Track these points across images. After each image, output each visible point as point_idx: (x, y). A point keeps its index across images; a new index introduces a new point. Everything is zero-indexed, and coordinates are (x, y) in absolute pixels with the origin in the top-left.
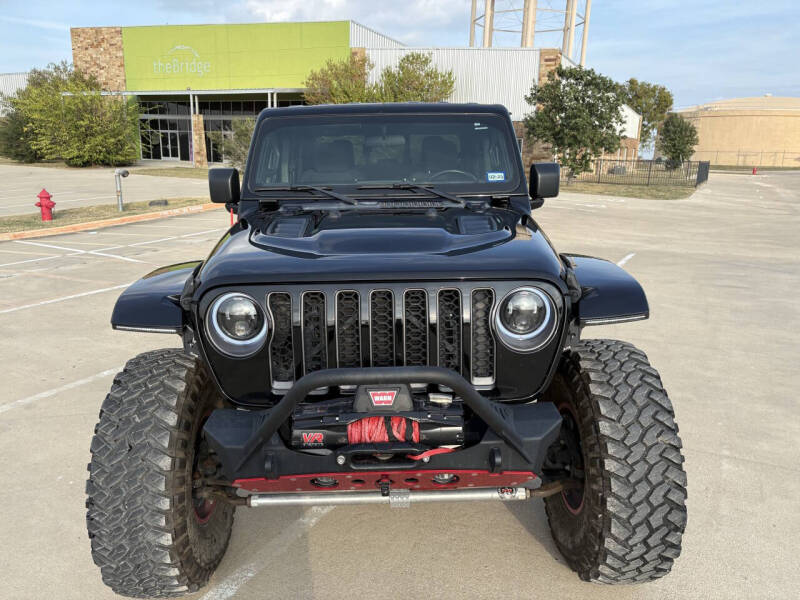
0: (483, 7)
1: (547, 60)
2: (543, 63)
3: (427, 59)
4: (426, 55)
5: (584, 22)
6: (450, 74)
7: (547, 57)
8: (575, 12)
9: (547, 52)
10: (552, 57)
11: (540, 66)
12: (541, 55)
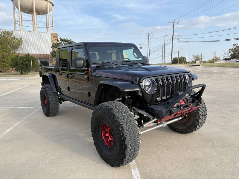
0: (18, 18)
1: (53, 36)
2: (53, 37)
3: (11, 33)
4: (11, 32)
5: (53, 26)
6: (21, 38)
7: (53, 35)
8: (49, 23)
9: (54, 34)
10: (55, 35)
11: (52, 38)
12: (51, 34)
